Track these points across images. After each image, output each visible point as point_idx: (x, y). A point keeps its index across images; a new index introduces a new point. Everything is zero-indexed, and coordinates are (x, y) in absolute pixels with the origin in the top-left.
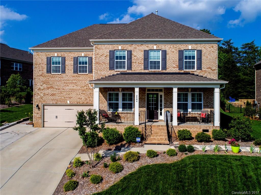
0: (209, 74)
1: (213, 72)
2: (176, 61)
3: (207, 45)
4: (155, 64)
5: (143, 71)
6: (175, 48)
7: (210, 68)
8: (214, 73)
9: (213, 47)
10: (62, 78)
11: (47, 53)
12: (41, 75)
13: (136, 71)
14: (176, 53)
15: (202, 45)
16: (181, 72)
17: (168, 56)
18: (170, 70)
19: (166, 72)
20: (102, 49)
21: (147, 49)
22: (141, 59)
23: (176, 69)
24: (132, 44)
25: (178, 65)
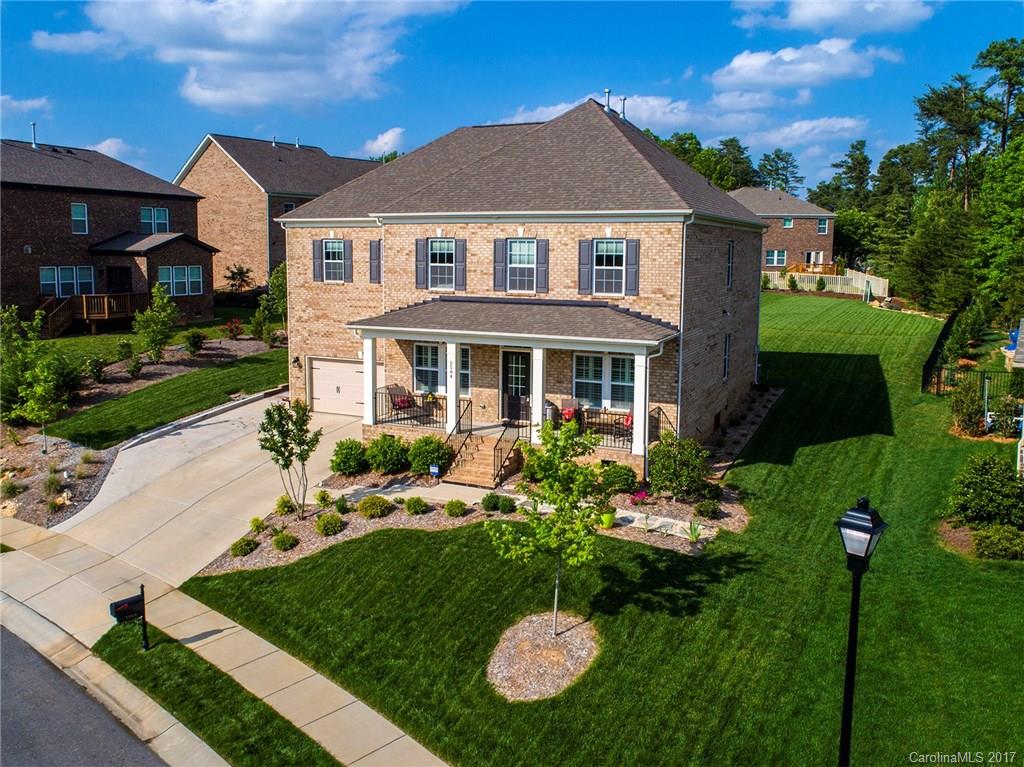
0: (658, 307)
1: (668, 302)
2: (572, 270)
3: (655, 225)
4: (523, 278)
5: (492, 295)
6: (572, 233)
7: (660, 291)
8: (670, 305)
9: (669, 231)
10: (346, 293)
11: (313, 230)
12: (303, 286)
13: (476, 293)
14: (573, 247)
15: (641, 226)
16: (585, 299)
17: (551, 255)
18: (558, 292)
19: (547, 298)
20: (401, 236)
21: (502, 236)
22: (488, 263)
23: (571, 290)
24: (467, 223)
25: (577, 279)
